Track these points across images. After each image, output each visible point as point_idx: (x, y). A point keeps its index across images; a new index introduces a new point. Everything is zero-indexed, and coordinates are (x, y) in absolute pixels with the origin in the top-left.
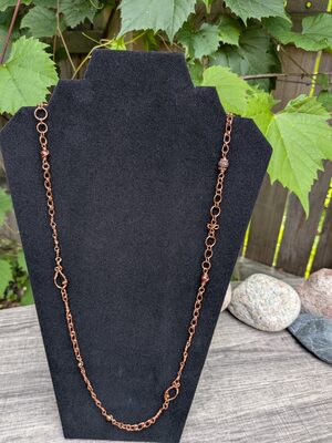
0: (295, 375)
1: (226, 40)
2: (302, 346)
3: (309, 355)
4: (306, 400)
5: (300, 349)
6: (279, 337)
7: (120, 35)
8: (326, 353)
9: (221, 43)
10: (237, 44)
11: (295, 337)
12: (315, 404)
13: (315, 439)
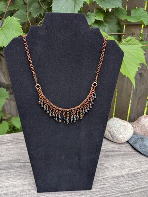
1: (98, 18)
2: (135, 149)
5: (134, 151)
6: (124, 145)
8: (145, 151)
10: (103, 20)
11: (131, 145)
12: (140, 173)
13: (139, 187)
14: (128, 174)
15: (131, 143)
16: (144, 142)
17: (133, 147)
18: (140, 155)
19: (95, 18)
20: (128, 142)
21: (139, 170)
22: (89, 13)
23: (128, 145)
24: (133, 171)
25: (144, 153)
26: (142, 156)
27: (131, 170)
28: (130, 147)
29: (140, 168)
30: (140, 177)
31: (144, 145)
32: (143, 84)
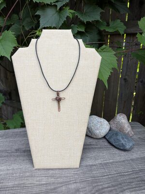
0: (105, 153)
4: (108, 161)
5: (109, 145)
6: (102, 140)
7: (39, 29)
10: (84, 31)
12: (112, 163)
13: (108, 174)
15: (107, 138)
17: (109, 142)
19: (78, 29)
20: (104, 137)
22: (73, 25)
25: (118, 147)
26: (116, 149)
27: (104, 160)
28: (106, 142)
29: (113, 159)
30: (111, 166)
31: (118, 139)
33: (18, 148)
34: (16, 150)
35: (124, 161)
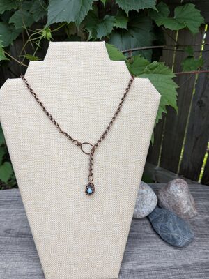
0: (142, 249)
1: (118, 25)
2: (154, 230)
3: (157, 237)
4: (144, 266)
5: (153, 232)
6: (142, 222)
7: (46, 26)
8: (166, 237)
9: (115, 27)
10: (125, 27)
11: (151, 223)
12: (149, 270)
14: (131, 271)
15: (151, 219)
16: (167, 223)
17: (152, 227)
18: (159, 240)
19: (114, 25)
20: (147, 217)
21: (149, 266)
22: (107, 16)
23: (147, 221)
24: (140, 267)
25: (166, 239)
26: (163, 243)
27: (138, 264)
28: (149, 225)
29: (153, 263)
31: (167, 228)
32: (203, 118)
33: (9, 228)
34: (6, 231)
35: (171, 268)
